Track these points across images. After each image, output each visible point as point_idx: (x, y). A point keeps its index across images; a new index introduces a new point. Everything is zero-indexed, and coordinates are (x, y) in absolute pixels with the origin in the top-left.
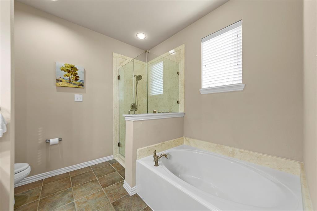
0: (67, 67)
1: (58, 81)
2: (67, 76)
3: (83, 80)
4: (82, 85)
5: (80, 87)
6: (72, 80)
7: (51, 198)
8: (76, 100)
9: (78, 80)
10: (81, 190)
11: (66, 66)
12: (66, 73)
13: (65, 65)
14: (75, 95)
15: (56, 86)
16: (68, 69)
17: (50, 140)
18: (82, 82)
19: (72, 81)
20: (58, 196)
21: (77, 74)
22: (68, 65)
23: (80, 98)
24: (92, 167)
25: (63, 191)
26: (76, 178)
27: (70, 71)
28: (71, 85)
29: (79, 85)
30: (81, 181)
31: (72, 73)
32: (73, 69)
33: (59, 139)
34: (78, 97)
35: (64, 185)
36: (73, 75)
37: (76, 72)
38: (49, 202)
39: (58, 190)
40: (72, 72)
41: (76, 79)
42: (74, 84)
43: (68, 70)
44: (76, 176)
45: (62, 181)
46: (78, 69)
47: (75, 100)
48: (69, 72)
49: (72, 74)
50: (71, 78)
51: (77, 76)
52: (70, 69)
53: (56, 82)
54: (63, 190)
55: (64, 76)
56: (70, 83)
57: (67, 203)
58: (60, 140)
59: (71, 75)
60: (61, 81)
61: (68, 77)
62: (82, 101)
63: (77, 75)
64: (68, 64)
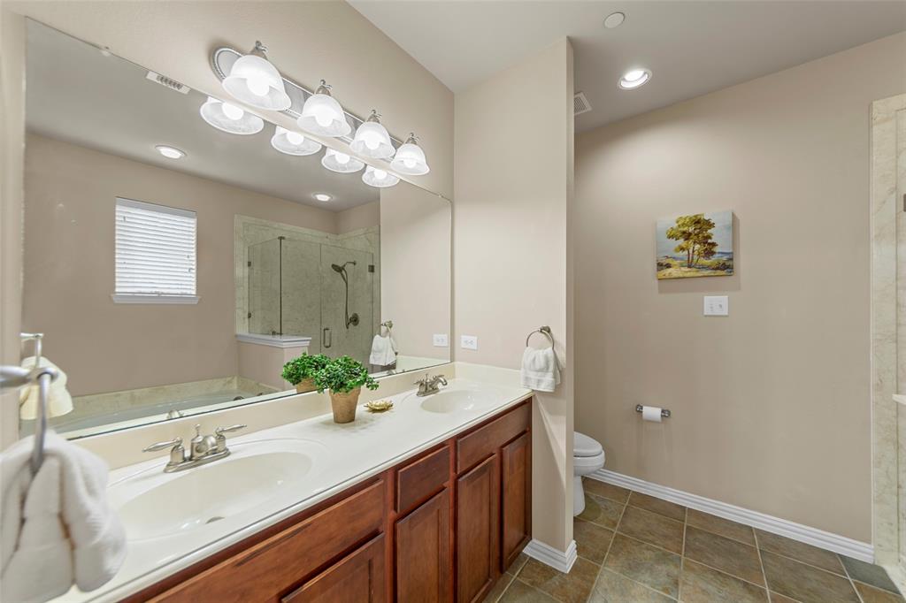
0: (683, 224)
1: (661, 266)
2: (682, 249)
3: (731, 251)
4: (726, 267)
5: (719, 272)
6: (696, 257)
7: (635, 547)
8: (707, 311)
9: (713, 253)
10: (702, 585)
11: (680, 223)
12: (681, 242)
13: (677, 222)
14: (705, 297)
15: (656, 281)
16: (686, 229)
17: (644, 407)
18: (725, 258)
19: (695, 261)
20: (648, 554)
21: (710, 238)
22: (685, 219)
23: (721, 306)
24: (760, 538)
25: (660, 550)
26: (699, 536)
27: (690, 234)
28: (692, 273)
29: (717, 269)
30: (710, 556)
31: (696, 237)
32: (699, 226)
33: (663, 411)
34: (715, 303)
35: (666, 537)
36: (700, 243)
37: (709, 231)
38: (628, 552)
39: (651, 538)
40: (697, 235)
41: (709, 253)
42: (703, 267)
43: (684, 233)
44: (700, 532)
45: (665, 523)
46: (712, 222)
47: (705, 314)
48: (687, 236)
49: (694, 243)
50: (693, 252)
51: (709, 244)
52: (691, 230)
53: (658, 270)
54: (662, 548)
55: (676, 251)
56: (689, 267)
57: (660, 588)
58: (666, 414)
59: (692, 245)
60: (668, 266)
61: (686, 252)
62: (727, 314)
63: (709, 241)
64: (684, 216)
